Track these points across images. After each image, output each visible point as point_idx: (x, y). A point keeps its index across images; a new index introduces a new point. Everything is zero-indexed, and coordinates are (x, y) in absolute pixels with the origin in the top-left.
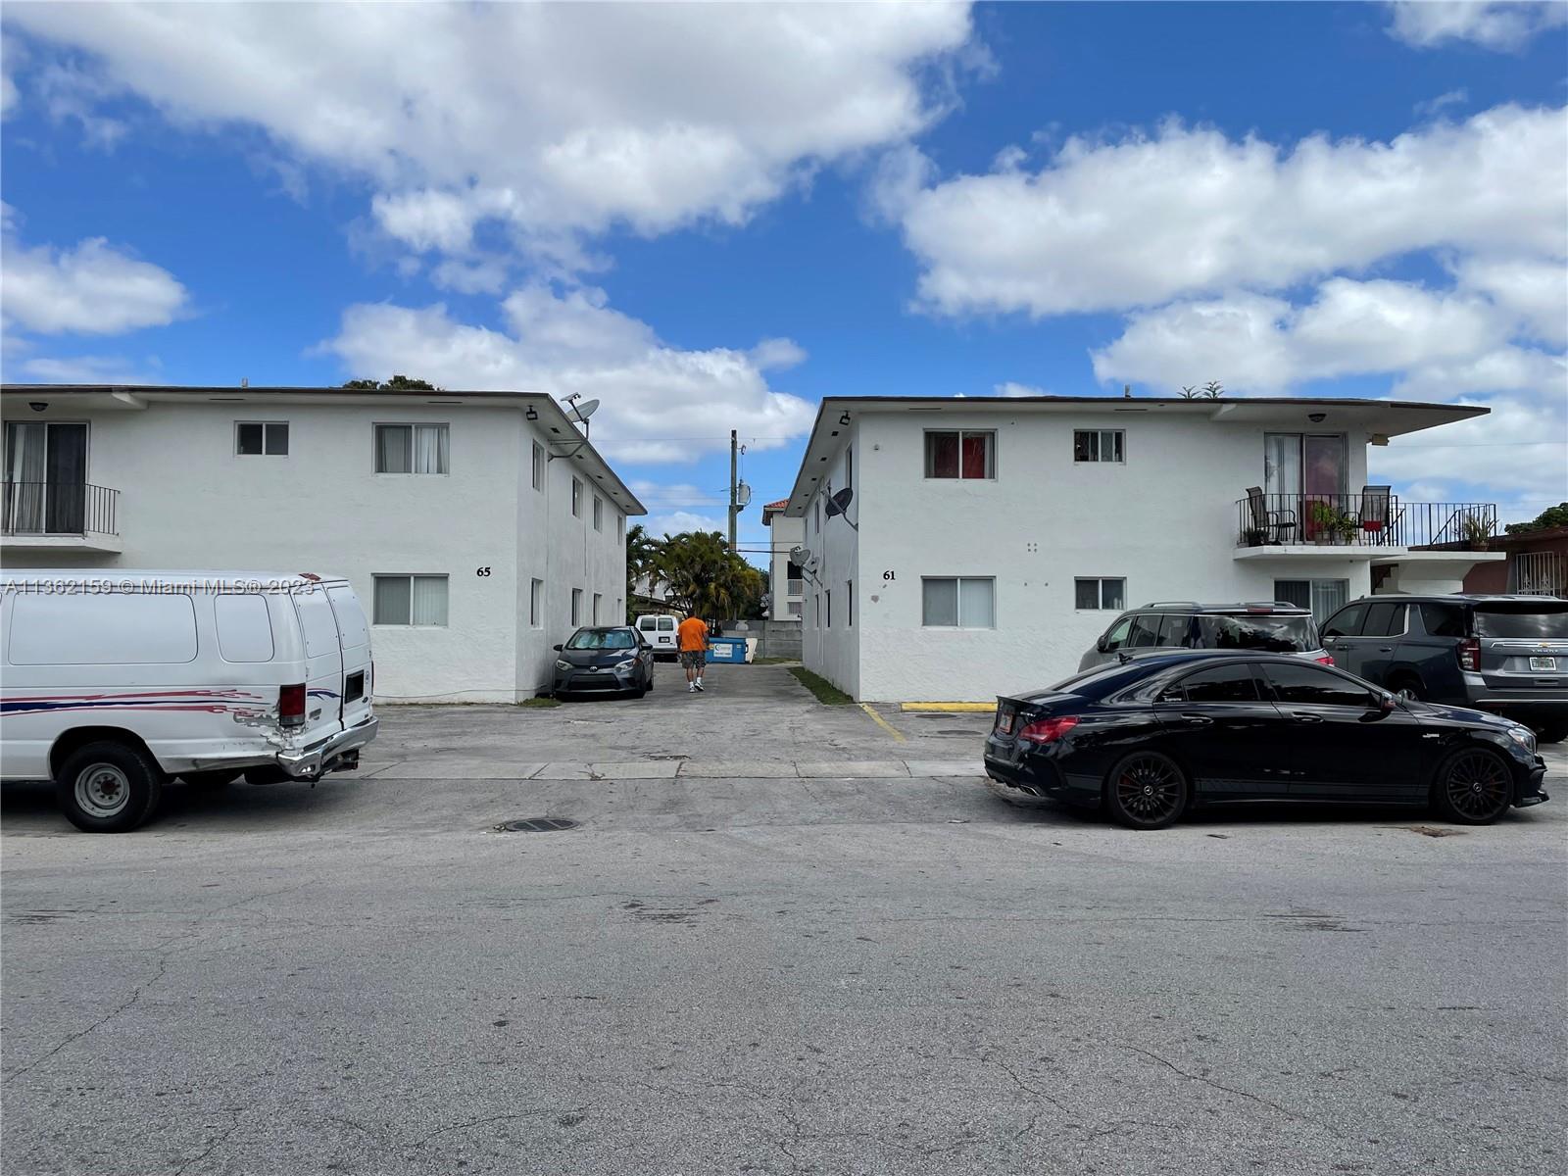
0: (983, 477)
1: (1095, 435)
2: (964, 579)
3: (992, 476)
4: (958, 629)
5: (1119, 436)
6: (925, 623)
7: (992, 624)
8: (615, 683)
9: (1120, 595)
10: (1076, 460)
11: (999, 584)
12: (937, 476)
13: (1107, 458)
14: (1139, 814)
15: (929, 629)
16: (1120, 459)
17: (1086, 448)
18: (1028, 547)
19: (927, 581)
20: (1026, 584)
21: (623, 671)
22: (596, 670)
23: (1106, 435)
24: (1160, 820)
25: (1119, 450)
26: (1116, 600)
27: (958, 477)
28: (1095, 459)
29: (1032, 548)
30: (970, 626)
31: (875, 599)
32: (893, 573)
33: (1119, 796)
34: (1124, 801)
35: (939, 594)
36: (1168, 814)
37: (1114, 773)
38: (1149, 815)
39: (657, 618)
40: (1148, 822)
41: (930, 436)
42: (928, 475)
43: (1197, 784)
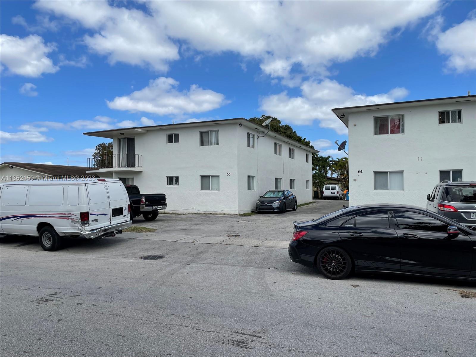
0: (399, 133)
1: (448, 113)
2: (391, 172)
3: (403, 132)
4: (389, 191)
5: (459, 113)
6: (375, 188)
7: (403, 189)
8: (273, 209)
9: (461, 176)
10: (440, 123)
11: (405, 173)
12: (380, 134)
13: (454, 121)
14: (330, 272)
15: (377, 191)
16: (460, 121)
17: (443, 118)
18: (418, 159)
19: (376, 173)
20: (417, 173)
21: (276, 204)
22: (267, 204)
23: (453, 112)
24: (338, 276)
25: (460, 117)
26: (459, 179)
27: (388, 134)
28: (449, 122)
29: (420, 159)
30: (394, 190)
31: (355, 180)
32: (362, 170)
33: (321, 264)
34: (324, 266)
35: (380, 178)
36: (342, 274)
37: (319, 255)
38: (334, 273)
39: (331, 186)
40: (333, 276)
41: (376, 119)
42: (376, 134)
43: (356, 262)
